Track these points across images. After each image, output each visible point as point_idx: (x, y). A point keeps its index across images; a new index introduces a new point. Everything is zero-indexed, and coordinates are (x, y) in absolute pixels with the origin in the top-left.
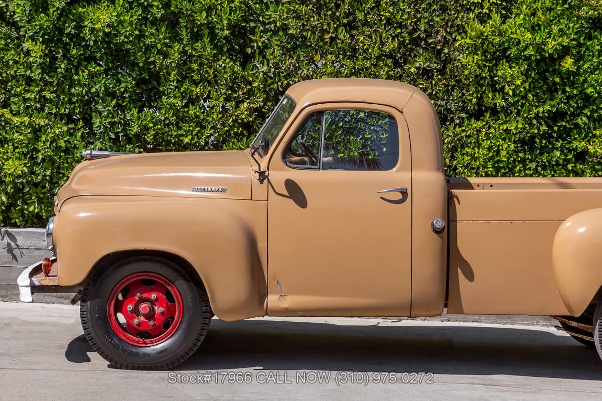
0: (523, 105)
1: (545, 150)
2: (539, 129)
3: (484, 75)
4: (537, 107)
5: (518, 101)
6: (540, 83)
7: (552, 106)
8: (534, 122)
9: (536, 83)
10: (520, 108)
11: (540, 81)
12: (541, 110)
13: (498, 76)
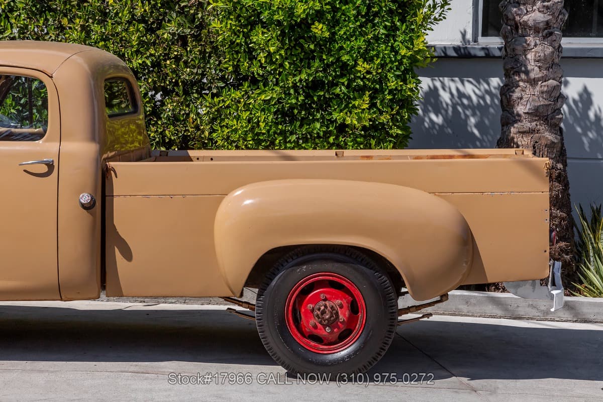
0: (280, 74)
1: (305, 121)
2: (297, 99)
3: (238, 41)
4: (294, 75)
5: (275, 70)
6: (298, 50)
7: (309, 75)
8: (292, 91)
9: (293, 49)
10: (277, 77)
11: (297, 48)
12: (298, 78)
13: (254, 43)
